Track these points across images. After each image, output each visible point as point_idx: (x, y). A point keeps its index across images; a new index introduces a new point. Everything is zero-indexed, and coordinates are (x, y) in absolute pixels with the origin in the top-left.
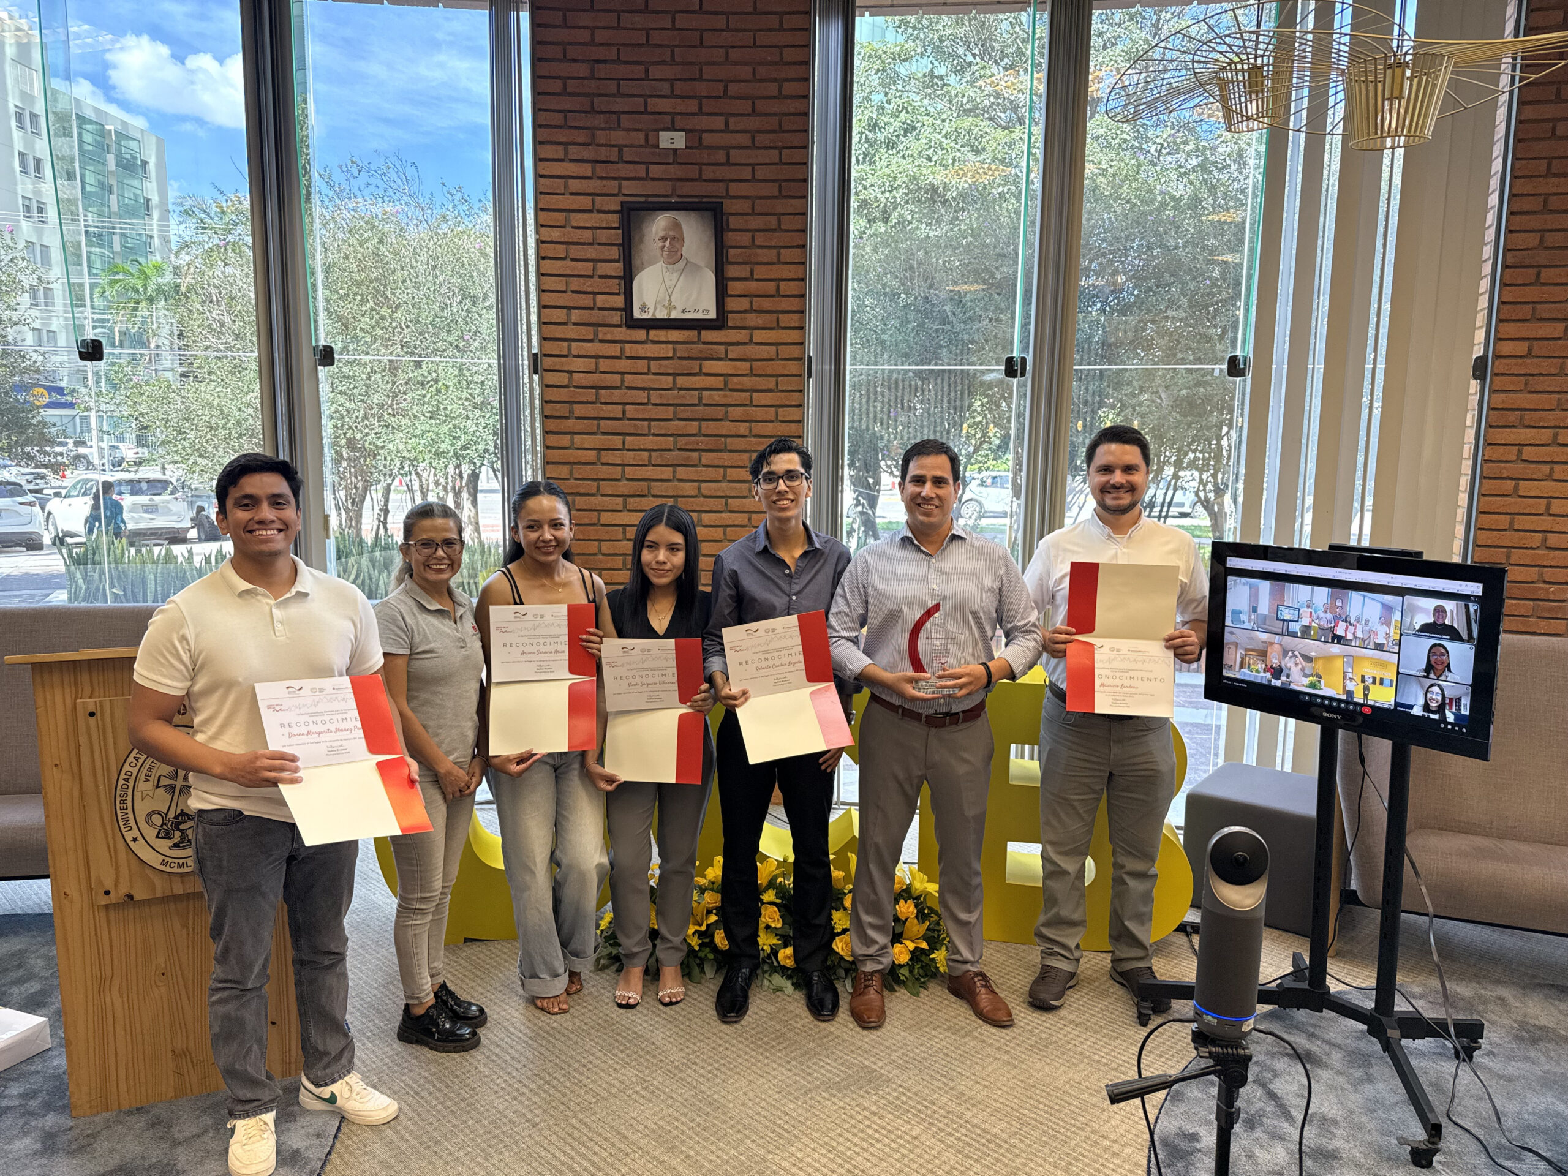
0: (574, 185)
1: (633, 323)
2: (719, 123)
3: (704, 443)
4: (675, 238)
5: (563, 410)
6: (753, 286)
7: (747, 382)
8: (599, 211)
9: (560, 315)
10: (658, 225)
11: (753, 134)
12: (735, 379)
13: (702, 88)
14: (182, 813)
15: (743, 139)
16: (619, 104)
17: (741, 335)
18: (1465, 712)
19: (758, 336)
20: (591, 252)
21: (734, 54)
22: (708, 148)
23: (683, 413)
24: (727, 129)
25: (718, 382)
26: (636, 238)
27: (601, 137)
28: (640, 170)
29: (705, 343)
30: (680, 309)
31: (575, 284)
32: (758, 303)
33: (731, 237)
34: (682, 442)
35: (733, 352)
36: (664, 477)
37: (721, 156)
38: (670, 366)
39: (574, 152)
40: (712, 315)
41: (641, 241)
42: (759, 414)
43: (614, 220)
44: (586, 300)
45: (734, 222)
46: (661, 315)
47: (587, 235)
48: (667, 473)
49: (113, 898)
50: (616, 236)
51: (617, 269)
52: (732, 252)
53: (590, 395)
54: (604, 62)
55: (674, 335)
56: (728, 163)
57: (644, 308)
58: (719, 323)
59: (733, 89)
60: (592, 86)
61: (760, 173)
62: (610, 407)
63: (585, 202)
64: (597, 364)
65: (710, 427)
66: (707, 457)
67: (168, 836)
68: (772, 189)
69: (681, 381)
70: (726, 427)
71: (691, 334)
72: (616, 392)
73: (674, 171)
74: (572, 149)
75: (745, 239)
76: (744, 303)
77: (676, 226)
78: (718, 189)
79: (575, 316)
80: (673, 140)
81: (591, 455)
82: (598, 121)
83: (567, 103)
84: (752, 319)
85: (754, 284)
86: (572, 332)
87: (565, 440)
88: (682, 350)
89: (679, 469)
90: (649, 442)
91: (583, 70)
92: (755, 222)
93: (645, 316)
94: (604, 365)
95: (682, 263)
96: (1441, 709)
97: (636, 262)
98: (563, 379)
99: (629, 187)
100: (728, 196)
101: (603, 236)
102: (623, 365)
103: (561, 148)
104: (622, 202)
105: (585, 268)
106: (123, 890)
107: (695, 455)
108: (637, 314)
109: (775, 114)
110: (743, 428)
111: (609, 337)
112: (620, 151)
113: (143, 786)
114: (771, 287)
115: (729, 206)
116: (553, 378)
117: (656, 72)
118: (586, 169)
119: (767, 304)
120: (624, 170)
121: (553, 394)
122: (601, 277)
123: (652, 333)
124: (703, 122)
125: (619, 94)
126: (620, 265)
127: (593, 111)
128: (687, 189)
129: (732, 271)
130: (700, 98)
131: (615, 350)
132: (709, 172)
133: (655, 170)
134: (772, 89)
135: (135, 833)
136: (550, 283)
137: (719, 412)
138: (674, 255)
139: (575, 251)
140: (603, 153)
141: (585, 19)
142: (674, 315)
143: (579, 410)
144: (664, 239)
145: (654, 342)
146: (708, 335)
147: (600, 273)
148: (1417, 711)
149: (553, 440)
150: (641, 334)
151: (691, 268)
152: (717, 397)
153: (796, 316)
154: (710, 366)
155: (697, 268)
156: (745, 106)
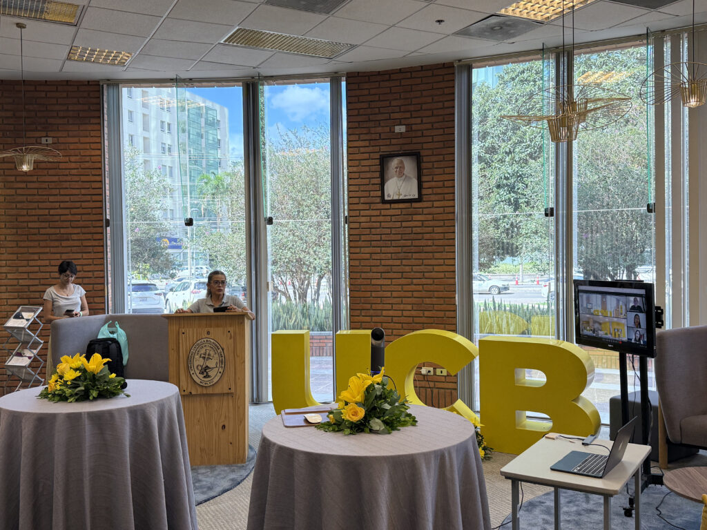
0: (362, 150)
1: (384, 202)
2: (419, 120)
3: (413, 249)
4: (401, 168)
5: (357, 238)
6: (433, 184)
7: (431, 223)
8: (372, 159)
9: (356, 200)
10: (395, 162)
11: (432, 123)
12: (427, 222)
13: (412, 108)
14: (207, 366)
15: (429, 126)
16: (379, 117)
17: (429, 204)
19: (436, 204)
20: (368, 175)
21: (424, 93)
22: (415, 131)
23: (407, 237)
24: (422, 123)
25: (419, 224)
26: (385, 169)
27: (373, 130)
28: (388, 142)
29: (414, 208)
31: (362, 188)
32: (435, 191)
33: (424, 165)
34: (405, 249)
35: (426, 211)
36: (398, 264)
37: (419, 134)
38: (400, 218)
39: (362, 137)
40: (417, 197)
41: (388, 169)
42: (437, 236)
43: (377, 162)
44: (366, 194)
45: (425, 159)
47: (367, 169)
48: (398, 262)
49: (186, 393)
50: (378, 168)
51: (378, 181)
52: (425, 171)
53: (368, 231)
54: (374, 101)
55: (401, 206)
56: (423, 136)
57: (389, 196)
58: (419, 200)
59: (424, 107)
60: (369, 111)
61: (436, 139)
62: (375, 236)
63: (366, 156)
64: (370, 219)
65: (416, 243)
66: (415, 256)
67: (203, 373)
68: (441, 145)
69: (404, 224)
70: (423, 243)
71: (407, 205)
72: (378, 230)
73: (401, 141)
74: (361, 136)
75: (430, 165)
76: (430, 191)
77: (402, 162)
78: (418, 146)
79: (362, 200)
80: (400, 129)
81: (368, 256)
82: (371, 124)
83: (359, 119)
84: (433, 197)
85: (434, 183)
86: (361, 207)
87: (357, 250)
88: (404, 212)
89: (403, 261)
90: (391, 250)
91: (365, 105)
92: (434, 159)
93: (389, 199)
94: (373, 219)
95: (404, 176)
97: (386, 177)
98: (356, 225)
99: (383, 148)
100: (423, 149)
101: (373, 168)
102: (381, 219)
103: (357, 136)
104: (380, 155)
105: (366, 181)
106: (189, 390)
107: (410, 254)
108: (386, 198)
109: (441, 115)
110: (430, 243)
111: (375, 208)
112: (380, 135)
114: (440, 184)
115: (423, 153)
116: (353, 225)
117: (394, 103)
118: (367, 143)
119: (439, 191)
120: (381, 142)
121: (353, 232)
122: (373, 184)
123: (392, 205)
124: (413, 121)
125: (380, 113)
126: (379, 179)
127: (370, 121)
128: (406, 147)
129: (424, 178)
130: (411, 111)
131: (377, 213)
132: (414, 140)
133: (394, 141)
134: (440, 105)
135: (193, 372)
136: (352, 188)
137: (420, 236)
139: (363, 175)
140: (374, 136)
141: (366, 86)
142: (401, 197)
143: (363, 238)
144: (397, 168)
145: (393, 209)
146: (415, 205)
147: (372, 182)
149: (353, 250)
150: (388, 206)
151: (407, 178)
152: (419, 230)
153: (452, 195)
154: (416, 217)
155: (410, 178)
156: (429, 113)
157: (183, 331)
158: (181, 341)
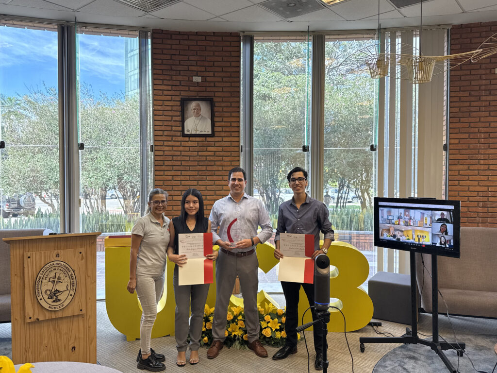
0: (166, 93)
1: (184, 135)
2: (211, 74)
3: (208, 173)
4: (198, 109)
5: (161, 163)
6: (223, 124)
7: (222, 154)
8: (174, 101)
9: (160, 133)
10: (193, 105)
11: (222, 78)
12: (218, 153)
13: (206, 64)
14: (57, 290)
15: (220, 79)
16: (180, 68)
17: (220, 139)
18: (452, 244)
19: (225, 139)
20: (171, 113)
21: (216, 53)
22: (208, 82)
23: (201, 163)
24: (214, 76)
25: (212, 153)
26: (185, 109)
27: (174, 78)
28: (187, 88)
29: (208, 141)
30: (200, 130)
31: (166, 123)
32: (224, 129)
33: (216, 109)
34: (200, 173)
35: (217, 144)
36: (195, 184)
37: (212, 84)
38: (197, 149)
39: (165, 82)
40: (210, 133)
41: (187, 110)
42: (225, 163)
43: (178, 103)
44: (169, 128)
45: (217, 104)
46: (194, 133)
47: (170, 108)
48: (195, 183)
49: (32, 320)
50: (179, 108)
51: (179, 118)
52: (216, 113)
53: (170, 158)
54: (175, 55)
55: (198, 139)
56: (215, 86)
57: (188, 131)
58: (212, 135)
59: (216, 64)
60: (171, 62)
61: (225, 90)
62: (177, 162)
63: (169, 98)
64: (172, 148)
65: (209, 168)
66: (209, 178)
67: (52, 298)
68: (228, 94)
69: (200, 153)
70: (215, 168)
71: (203, 139)
72: (179, 157)
73: (197, 89)
74: (165, 81)
75: (220, 109)
76: (220, 129)
77: (199, 105)
78: (212, 94)
79: (166, 133)
80: (197, 79)
81: (170, 178)
82: (173, 73)
83: (163, 67)
84: (223, 134)
85: (224, 123)
86: (164, 138)
87: (162, 173)
88: (200, 144)
89: (199, 182)
90: (189, 173)
91: (168, 57)
92: (223, 105)
93: (188, 133)
94: (175, 148)
95: (200, 117)
96: (445, 243)
97: (186, 116)
98: (161, 153)
99: (183, 93)
100: (215, 96)
101: (175, 108)
102: (181, 148)
103: (161, 81)
104: (181, 98)
105: (169, 118)
106: (36, 317)
107: (205, 177)
108: (186, 132)
109: (229, 72)
110: (220, 168)
111: (176, 140)
112: (180, 82)
113: (45, 281)
114: (229, 124)
115: (215, 99)
116: (158, 153)
117: (191, 58)
118: (169, 88)
119: (227, 129)
120: (181, 88)
121: (158, 158)
122: (174, 121)
123: (191, 138)
124: (207, 74)
125: (180, 64)
126: (180, 117)
127: (171, 70)
128: (201, 94)
129: (216, 119)
130: (205, 66)
131: (178, 144)
132: (208, 89)
133: (192, 89)
134: (228, 64)
135: (41, 297)
136: (157, 123)
137: (213, 163)
138: (198, 114)
139: (165, 113)
140: (175, 83)
141: (169, 42)
142: (198, 133)
143: (166, 163)
144: (195, 109)
145: (191, 141)
146: (209, 139)
147: (174, 119)
148: (438, 245)
149: (158, 173)
150: (187, 139)
151: (203, 118)
152: (212, 158)
153: (237, 133)
154: (209, 149)
155: (205, 118)
156: (220, 69)
157: (29, 255)
158: (26, 266)
